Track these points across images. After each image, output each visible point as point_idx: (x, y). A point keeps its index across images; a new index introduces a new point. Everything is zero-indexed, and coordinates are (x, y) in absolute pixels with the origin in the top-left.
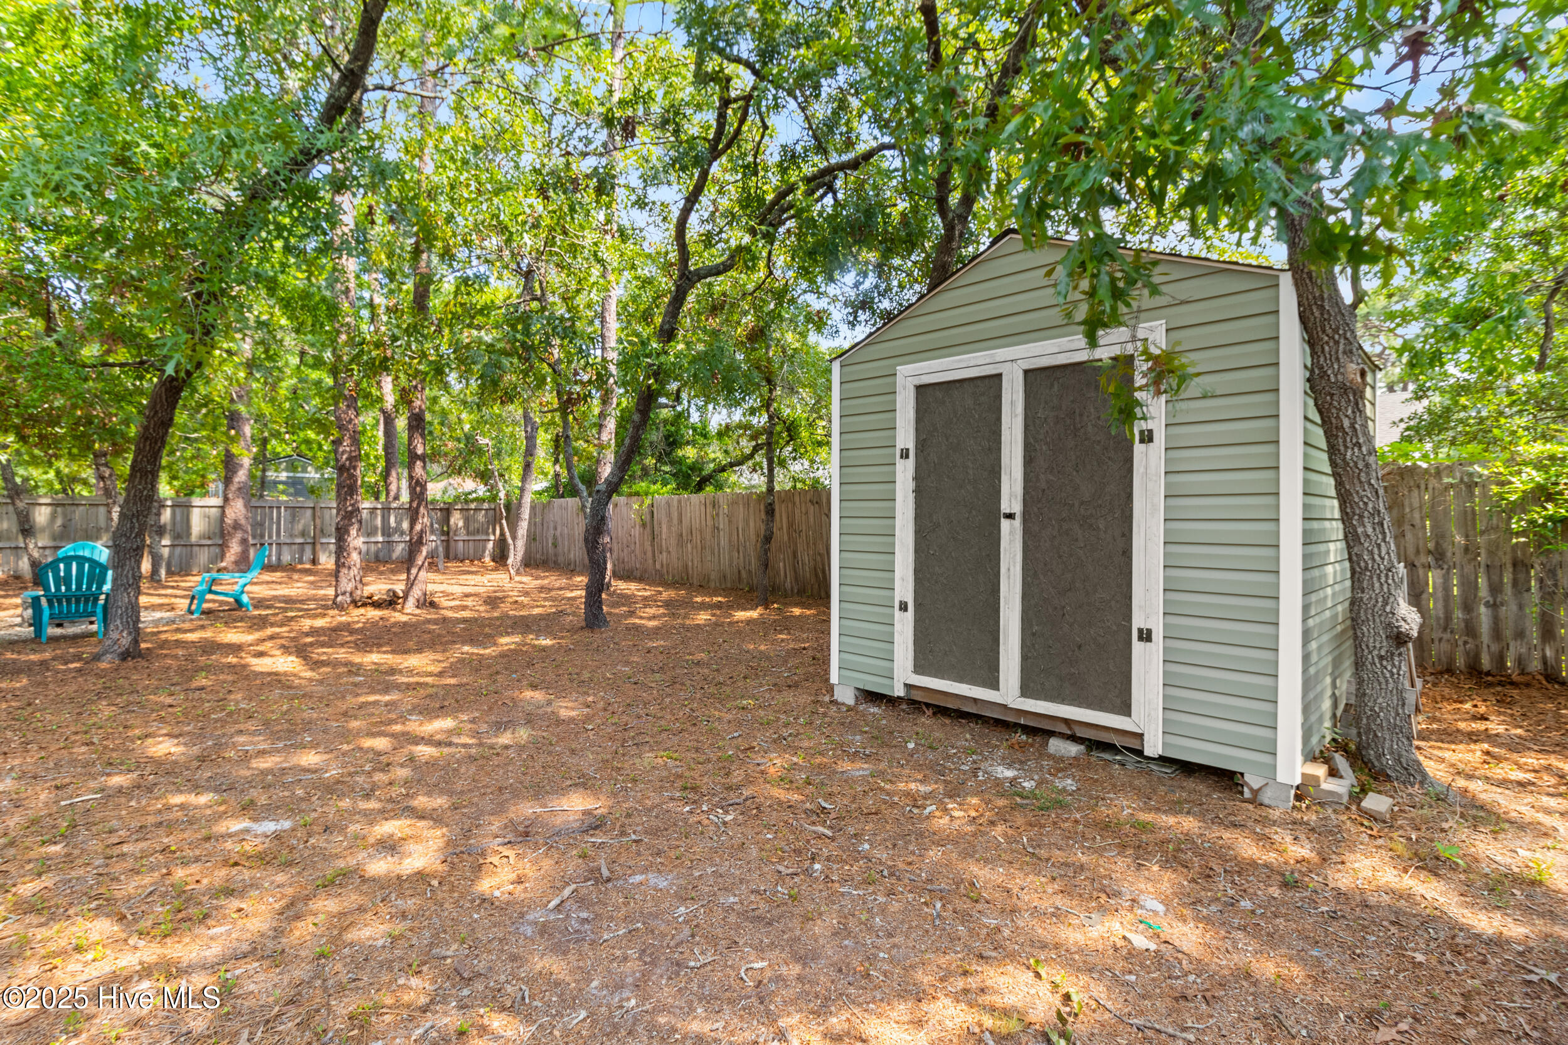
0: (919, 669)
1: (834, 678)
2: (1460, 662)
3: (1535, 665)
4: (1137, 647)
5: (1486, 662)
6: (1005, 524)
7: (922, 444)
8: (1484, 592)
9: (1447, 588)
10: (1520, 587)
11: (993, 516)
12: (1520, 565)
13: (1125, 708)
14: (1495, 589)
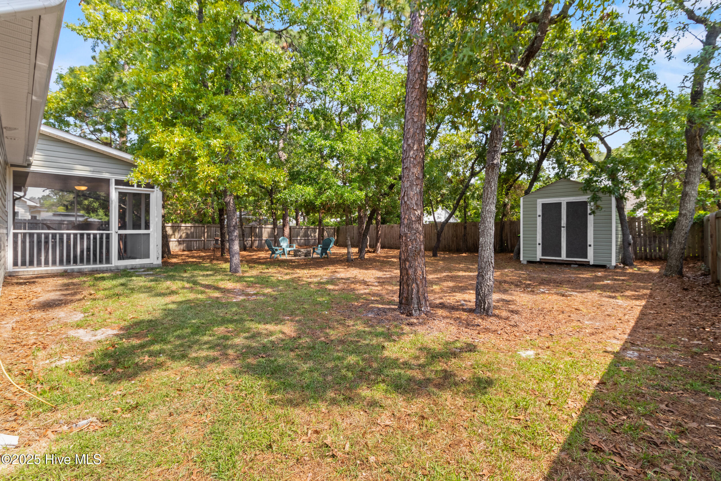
0: (542, 255)
1: (521, 259)
2: (644, 257)
3: (658, 256)
4: (589, 248)
5: (649, 257)
6: (562, 229)
7: (543, 214)
8: (648, 243)
9: (641, 242)
10: (655, 242)
11: (560, 227)
12: (655, 237)
13: (586, 258)
14: (650, 242)
